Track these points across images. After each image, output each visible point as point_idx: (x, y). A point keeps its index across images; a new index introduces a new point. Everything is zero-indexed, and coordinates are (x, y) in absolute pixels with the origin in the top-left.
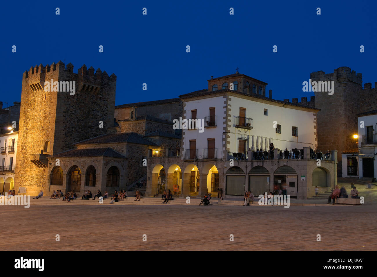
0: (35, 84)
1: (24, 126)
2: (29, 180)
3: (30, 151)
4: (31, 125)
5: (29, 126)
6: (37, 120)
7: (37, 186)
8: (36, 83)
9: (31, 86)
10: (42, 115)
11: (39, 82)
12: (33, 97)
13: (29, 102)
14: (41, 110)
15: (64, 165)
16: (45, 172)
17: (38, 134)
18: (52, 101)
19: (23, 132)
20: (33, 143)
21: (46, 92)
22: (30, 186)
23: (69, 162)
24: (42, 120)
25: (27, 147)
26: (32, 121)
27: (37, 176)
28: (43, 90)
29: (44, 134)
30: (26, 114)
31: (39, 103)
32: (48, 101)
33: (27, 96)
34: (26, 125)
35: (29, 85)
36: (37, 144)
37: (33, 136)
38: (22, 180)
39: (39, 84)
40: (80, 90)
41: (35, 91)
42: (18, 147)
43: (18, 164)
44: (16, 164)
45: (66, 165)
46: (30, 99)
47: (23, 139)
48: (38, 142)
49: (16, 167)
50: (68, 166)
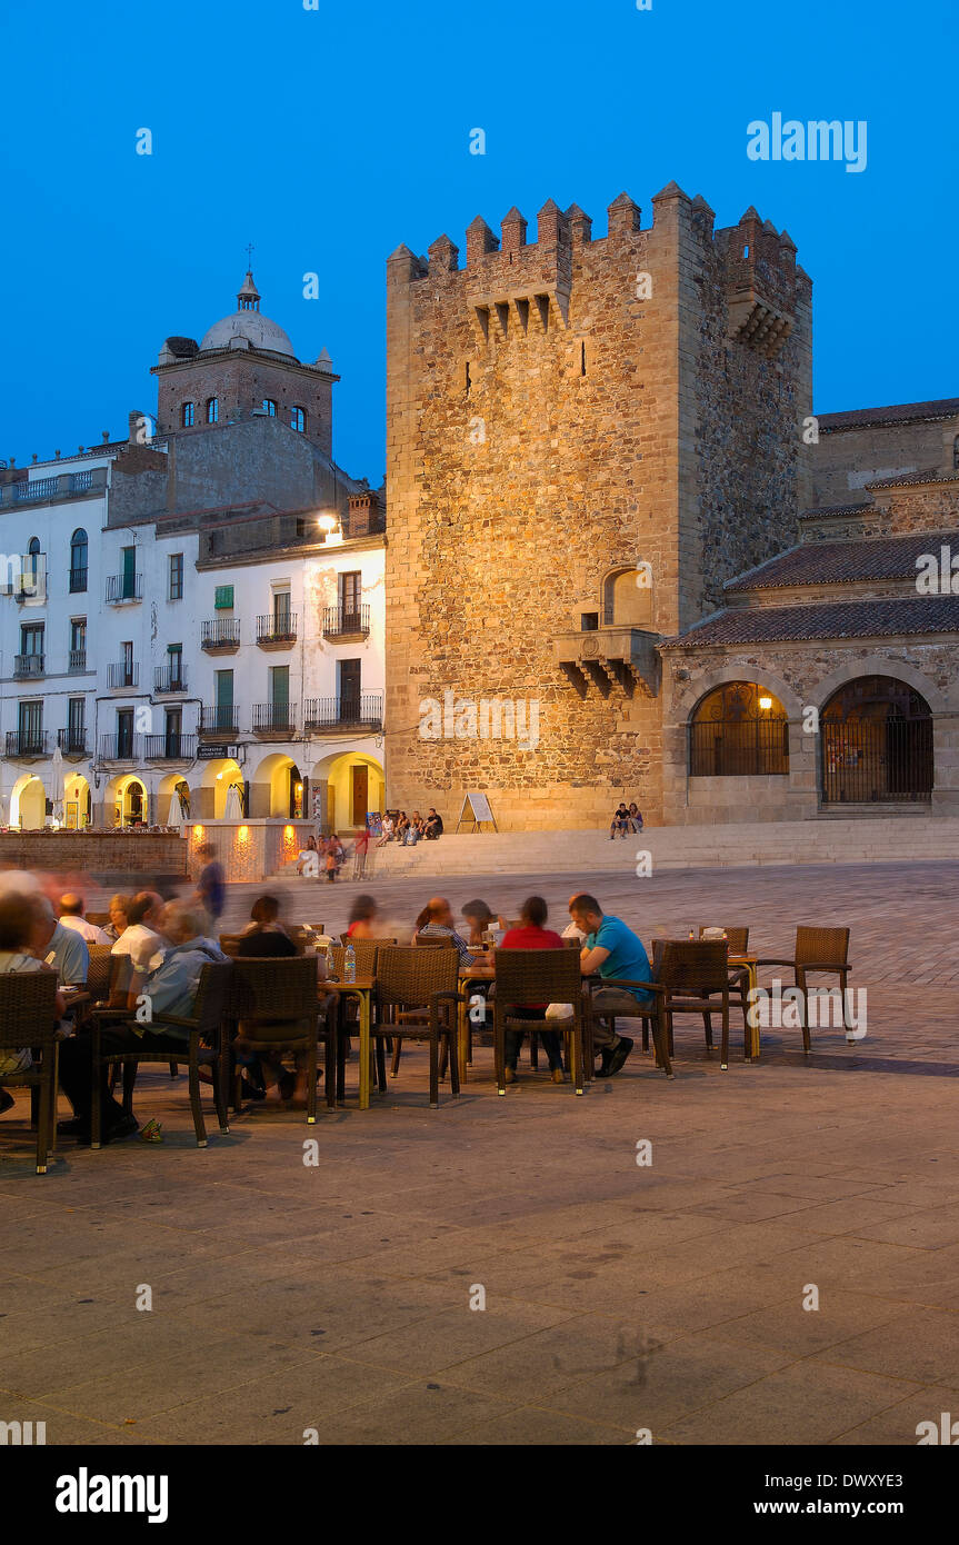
0: (518, 300)
1: (426, 507)
2: (504, 760)
3: (494, 622)
4: (480, 500)
5: (465, 508)
6: (531, 474)
7: (576, 785)
8: (528, 293)
9: (484, 313)
10: (562, 451)
11: (550, 288)
12: (483, 365)
13: (455, 392)
14: (554, 428)
15: (787, 678)
16: (626, 718)
17: (546, 542)
18: (637, 377)
19: (423, 535)
20: (508, 586)
21: (588, 340)
22: (512, 785)
23: (826, 662)
24: (568, 474)
25: (468, 607)
26: (486, 480)
27: (568, 737)
28: (563, 327)
29: (596, 538)
30: (439, 450)
31: (533, 395)
32: (607, 379)
33: (431, 365)
34: (444, 502)
35: (471, 307)
36: (547, 588)
37: (507, 549)
38: (449, 764)
39: (543, 300)
40: (733, 330)
41: (492, 340)
42: (390, 608)
43: (403, 689)
44: (390, 690)
45: (802, 675)
46: (459, 377)
47: (425, 568)
48: (555, 580)
49: (390, 703)
50: (816, 681)
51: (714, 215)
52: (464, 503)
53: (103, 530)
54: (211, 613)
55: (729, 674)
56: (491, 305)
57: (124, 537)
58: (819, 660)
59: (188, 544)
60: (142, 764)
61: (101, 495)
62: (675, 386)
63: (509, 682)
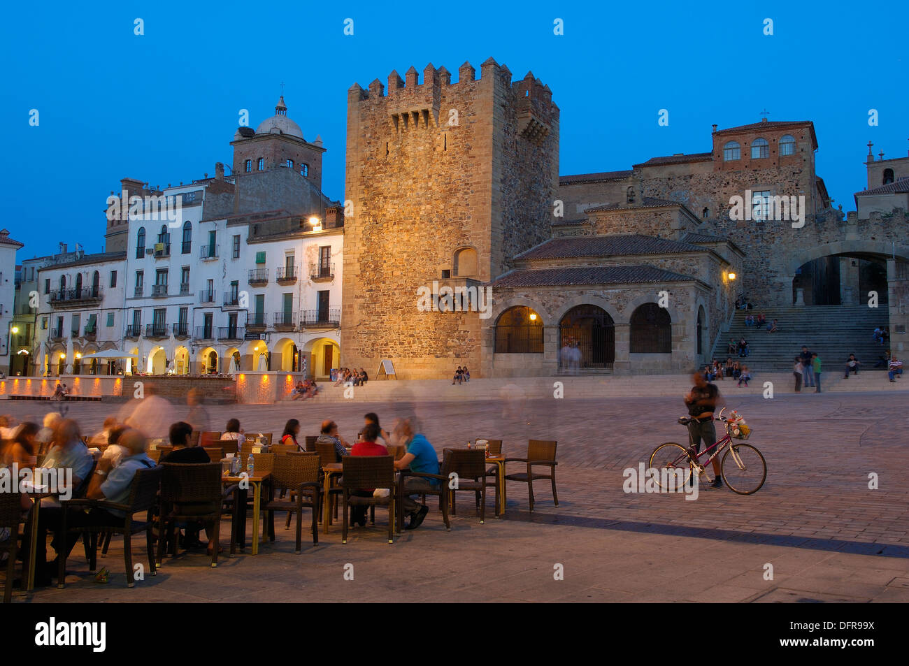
0: (413, 112)
1: (364, 214)
2: (401, 343)
3: (397, 273)
4: (392, 211)
5: (384, 215)
6: (418, 199)
7: (437, 357)
8: (418, 108)
9: (396, 118)
10: (435, 188)
11: (429, 107)
12: (395, 144)
13: (381, 157)
14: (430, 176)
15: (544, 304)
16: (463, 323)
17: (425, 233)
18: (472, 152)
19: (363, 228)
20: (405, 255)
21: (448, 133)
22: (405, 356)
23: (563, 297)
24: (436, 200)
25: (385, 265)
26: (395, 201)
27: (434, 332)
28: (435, 126)
29: (450, 232)
30: (372, 186)
31: (420, 160)
32: (457, 153)
33: (369, 143)
34: (373, 212)
35: (390, 115)
36: (425, 257)
37: (405, 237)
38: (373, 344)
39: (426, 112)
40: (520, 131)
41: (400, 131)
42: (345, 265)
43: (351, 306)
44: (344, 307)
45: (551, 303)
46: (383, 149)
47: (364, 245)
48: (429, 252)
49: (344, 313)
50: (558, 306)
51: (511, 74)
52: (384, 213)
53: (200, 222)
54: (254, 266)
55: (515, 302)
56: (400, 114)
57: (210, 226)
58: (559, 296)
59: (243, 230)
60: (216, 342)
61: (199, 204)
62: (491, 158)
63: (404, 303)
